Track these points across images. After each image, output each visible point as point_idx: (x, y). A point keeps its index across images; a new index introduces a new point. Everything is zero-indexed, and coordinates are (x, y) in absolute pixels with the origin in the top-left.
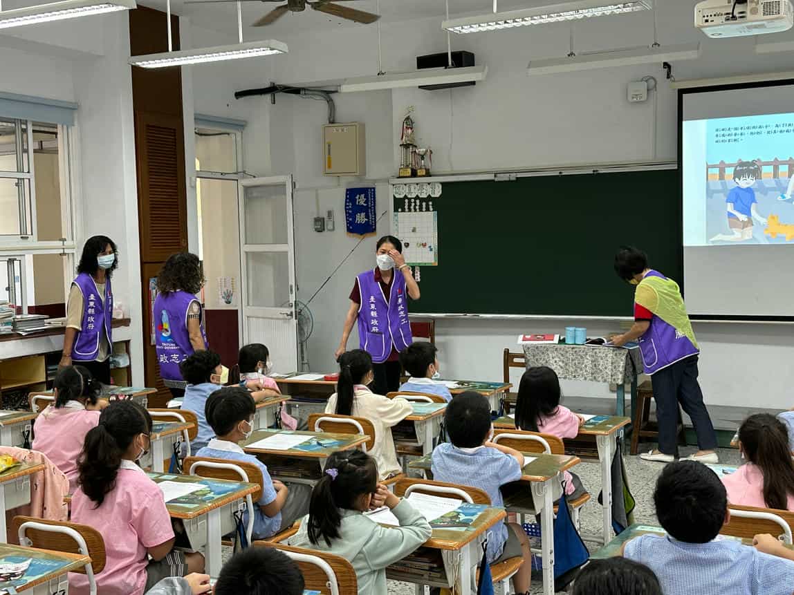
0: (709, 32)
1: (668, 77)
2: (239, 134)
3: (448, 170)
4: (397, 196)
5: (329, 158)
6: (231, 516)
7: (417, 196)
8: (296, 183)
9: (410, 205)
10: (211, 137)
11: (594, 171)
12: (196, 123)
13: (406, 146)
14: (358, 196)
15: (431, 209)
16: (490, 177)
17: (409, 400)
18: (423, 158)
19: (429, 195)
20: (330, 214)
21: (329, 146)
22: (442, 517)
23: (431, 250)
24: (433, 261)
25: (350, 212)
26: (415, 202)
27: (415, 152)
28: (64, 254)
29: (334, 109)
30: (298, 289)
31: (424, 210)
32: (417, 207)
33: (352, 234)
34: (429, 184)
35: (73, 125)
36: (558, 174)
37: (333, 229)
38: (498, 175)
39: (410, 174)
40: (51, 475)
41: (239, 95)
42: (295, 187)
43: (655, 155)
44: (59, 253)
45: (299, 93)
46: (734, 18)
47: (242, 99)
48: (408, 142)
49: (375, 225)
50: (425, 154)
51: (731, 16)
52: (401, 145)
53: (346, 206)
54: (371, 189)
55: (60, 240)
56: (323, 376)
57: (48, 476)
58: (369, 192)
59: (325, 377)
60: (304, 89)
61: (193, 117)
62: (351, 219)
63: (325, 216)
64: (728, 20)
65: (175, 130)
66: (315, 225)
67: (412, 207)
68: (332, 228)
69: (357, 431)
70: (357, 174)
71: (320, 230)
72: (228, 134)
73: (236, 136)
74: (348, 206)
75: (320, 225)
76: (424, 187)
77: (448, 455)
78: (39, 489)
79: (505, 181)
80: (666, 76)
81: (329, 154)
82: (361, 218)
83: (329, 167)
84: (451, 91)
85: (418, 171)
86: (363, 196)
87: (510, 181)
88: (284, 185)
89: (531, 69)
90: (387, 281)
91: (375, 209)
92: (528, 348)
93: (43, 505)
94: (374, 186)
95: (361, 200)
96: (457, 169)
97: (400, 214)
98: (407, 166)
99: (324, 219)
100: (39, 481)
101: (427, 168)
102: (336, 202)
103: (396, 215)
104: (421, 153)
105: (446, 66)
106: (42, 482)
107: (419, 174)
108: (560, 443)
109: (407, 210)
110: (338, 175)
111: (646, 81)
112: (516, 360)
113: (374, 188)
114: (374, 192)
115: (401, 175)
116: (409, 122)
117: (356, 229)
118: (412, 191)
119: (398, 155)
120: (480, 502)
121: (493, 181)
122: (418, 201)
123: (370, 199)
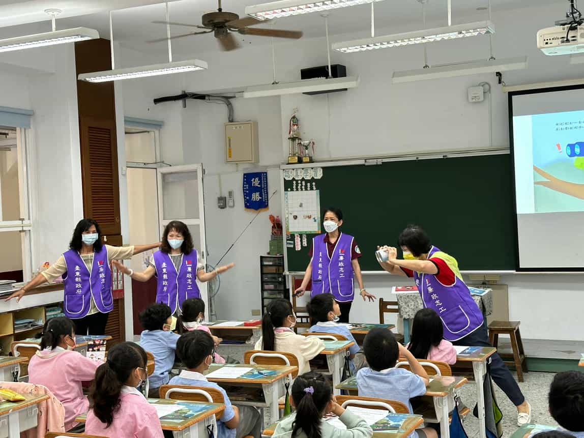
0: (546, 52)
1: (500, 82)
2: (157, 132)
3: (326, 157)
4: (287, 179)
5: (230, 150)
6: (205, 430)
7: (303, 178)
8: (206, 171)
9: (297, 186)
10: (135, 134)
11: (444, 156)
12: (125, 124)
13: (293, 139)
14: (253, 179)
15: (314, 188)
16: (362, 162)
17: (321, 339)
18: (307, 148)
19: (313, 177)
20: (230, 193)
21: (230, 140)
22: (376, 423)
23: (315, 221)
24: (317, 230)
25: (247, 192)
26: (301, 183)
27: (301, 143)
28: (23, 231)
29: (233, 111)
30: (208, 255)
31: (309, 189)
32: (303, 187)
33: (249, 210)
34: (312, 168)
35: (30, 128)
36: (415, 159)
37: (234, 206)
38: (367, 160)
39: (297, 161)
40: (52, 404)
41: (157, 101)
42: (204, 173)
43: (492, 144)
44: (19, 230)
45: (205, 99)
46: (568, 40)
47: (159, 105)
48: (295, 136)
49: (268, 202)
50: (308, 145)
51: (565, 39)
52: (289, 138)
53: (244, 187)
54: (264, 173)
55: (20, 220)
56: (243, 323)
57: (50, 404)
58: (262, 176)
59: (245, 323)
60: (209, 96)
61: (123, 119)
62: (248, 198)
63: (227, 195)
64: (563, 42)
65: (109, 130)
66: (219, 203)
67: (299, 187)
68: (232, 205)
69: (284, 363)
70: (253, 162)
71: (223, 207)
72: (148, 132)
73: (154, 133)
74: (246, 187)
75: (223, 203)
76: (309, 171)
77: (369, 377)
78: (43, 415)
79: (375, 165)
80: (498, 82)
81: (230, 146)
82: (256, 197)
83: (230, 157)
84: (328, 95)
85: (304, 158)
86: (257, 179)
87: (377, 165)
88: (196, 172)
89: (395, 78)
91: (267, 190)
92: (401, 297)
93: (47, 428)
94: (266, 171)
95: (256, 182)
96: (334, 157)
97: (290, 193)
98: (295, 154)
99: (225, 198)
100: (43, 409)
101: (311, 156)
102: (236, 185)
103: (286, 194)
104: (305, 145)
105: (327, 76)
106: (45, 409)
107: (304, 161)
108: (448, 368)
109: (295, 189)
110: (237, 163)
111: (482, 86)
113: (266, 173)
114: (266, 176)
115: (290, 162)
116: (295, 121)
117: (251, 205)
118: (299, 174)
119: (287, 145)
120: (401, 412)
121: (364, 165)
122: (303, 182)
123: (263, 182)
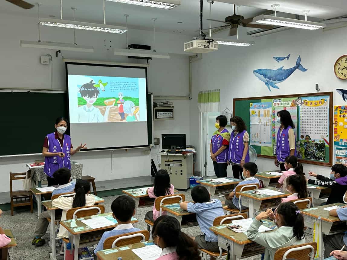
11: (28, 91)
36: (11, 92)
80: (56, 56)
90: (61, 138)
111: (48, 56)
112: (16, 176)
